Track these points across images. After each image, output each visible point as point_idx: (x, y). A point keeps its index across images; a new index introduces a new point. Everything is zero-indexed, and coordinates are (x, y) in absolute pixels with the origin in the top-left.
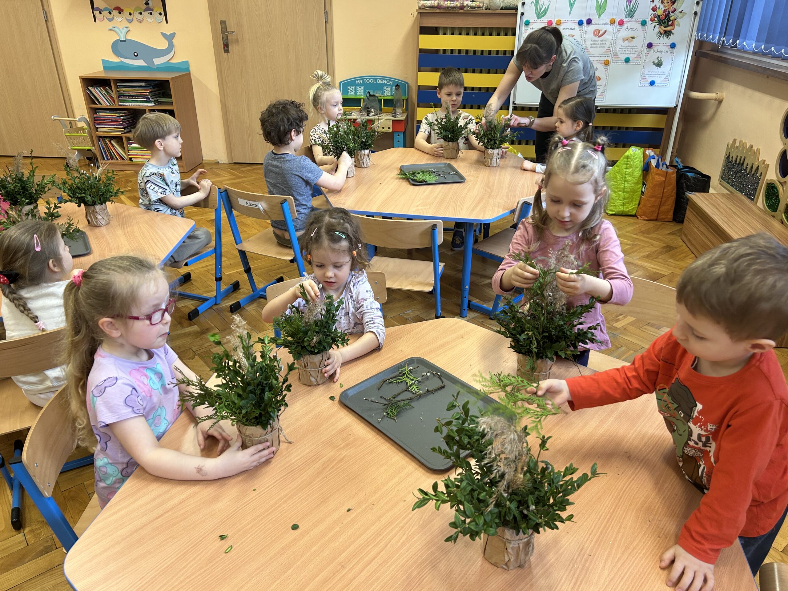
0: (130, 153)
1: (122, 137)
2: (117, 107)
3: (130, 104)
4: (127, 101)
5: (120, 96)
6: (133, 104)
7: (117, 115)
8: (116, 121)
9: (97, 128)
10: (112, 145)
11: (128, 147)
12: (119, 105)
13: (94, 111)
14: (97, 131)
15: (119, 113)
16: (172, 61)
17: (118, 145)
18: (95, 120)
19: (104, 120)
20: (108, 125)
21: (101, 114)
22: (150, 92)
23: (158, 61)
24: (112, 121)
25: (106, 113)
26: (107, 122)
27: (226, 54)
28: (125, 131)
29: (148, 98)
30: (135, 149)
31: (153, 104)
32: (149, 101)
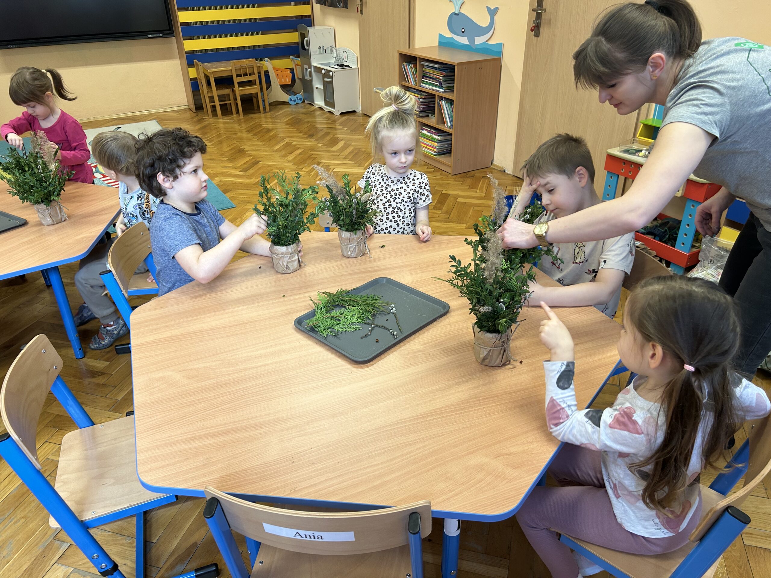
2: (419, 87)
3: (429, 87)
4: (427, 84)
5: (424, 76)
7: (419, 96)
12: (422, 86)
16: (491, 42)
22: (444, 76)
23: (479, 41)
27: (536, 38)
28: (421, 115)
29: (441, 84)
30: (425, 136)
31: (443, 90)
32: (441, 87)
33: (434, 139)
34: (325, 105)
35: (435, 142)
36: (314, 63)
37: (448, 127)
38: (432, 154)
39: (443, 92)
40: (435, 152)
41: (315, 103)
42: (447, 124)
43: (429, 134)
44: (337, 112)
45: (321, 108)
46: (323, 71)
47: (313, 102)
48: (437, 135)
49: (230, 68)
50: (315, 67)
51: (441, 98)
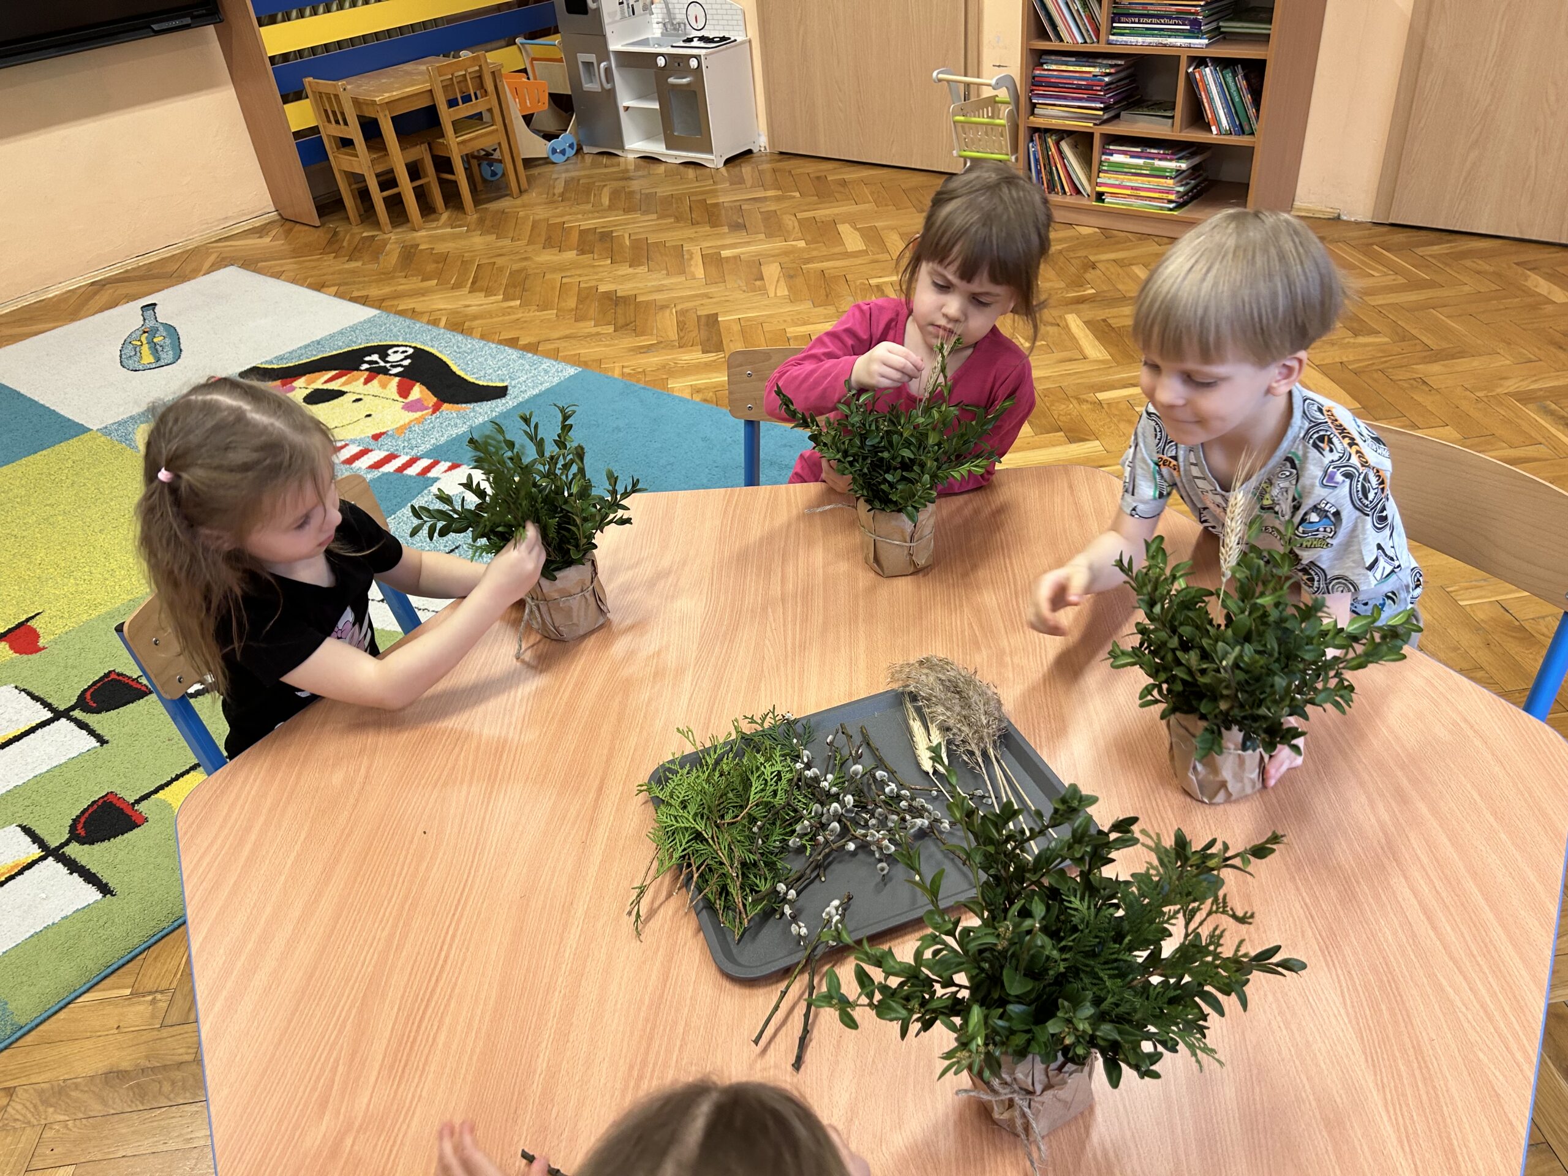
0: (1104, 178)
1: (1091, 135)
2: (1102, 48)
3: (1140, 40)
4: (1134, 32)
5: (1118, 14)
6: (1149, 40)
7: (1096, 70)
8: (1088, 88)
9: (1034, 106)
10: (1060, 152)
11: (1101, 163)
12: (1109, 43)
13: (1037, 58)
14: (1033, 114)
15: (1100, 66)
17: (1076, 154)
18: (1035, 83)
19: (1055, 85)
20: (1065, 98)
21: (1053, 68)
22: (1207, 4)
24: (1079, 87)
25: (1066, 64)
26: (1062, 89)
28: (1105, 117)
29: (1195, 24)
30: (1119, 169)
31: (1206, 41)
32: (1195, 30)
33: (1164, 170)
34: (668, 148)
35: (1166, 177)
36: (616, 45)
37: (1220, 133)
38: (1162, 208)
39: (1207, 45)
40: (1170, 201)
41: (627, 147)
42: (1219, 124)
43: (1141, 162)
44: (714, 160)
45: (650, 159)
46: (661, 62)
47: (622, 148)
48: (1171, 160)
49: (427, 86)
50: (619, 54)
51: (1200, 62)
